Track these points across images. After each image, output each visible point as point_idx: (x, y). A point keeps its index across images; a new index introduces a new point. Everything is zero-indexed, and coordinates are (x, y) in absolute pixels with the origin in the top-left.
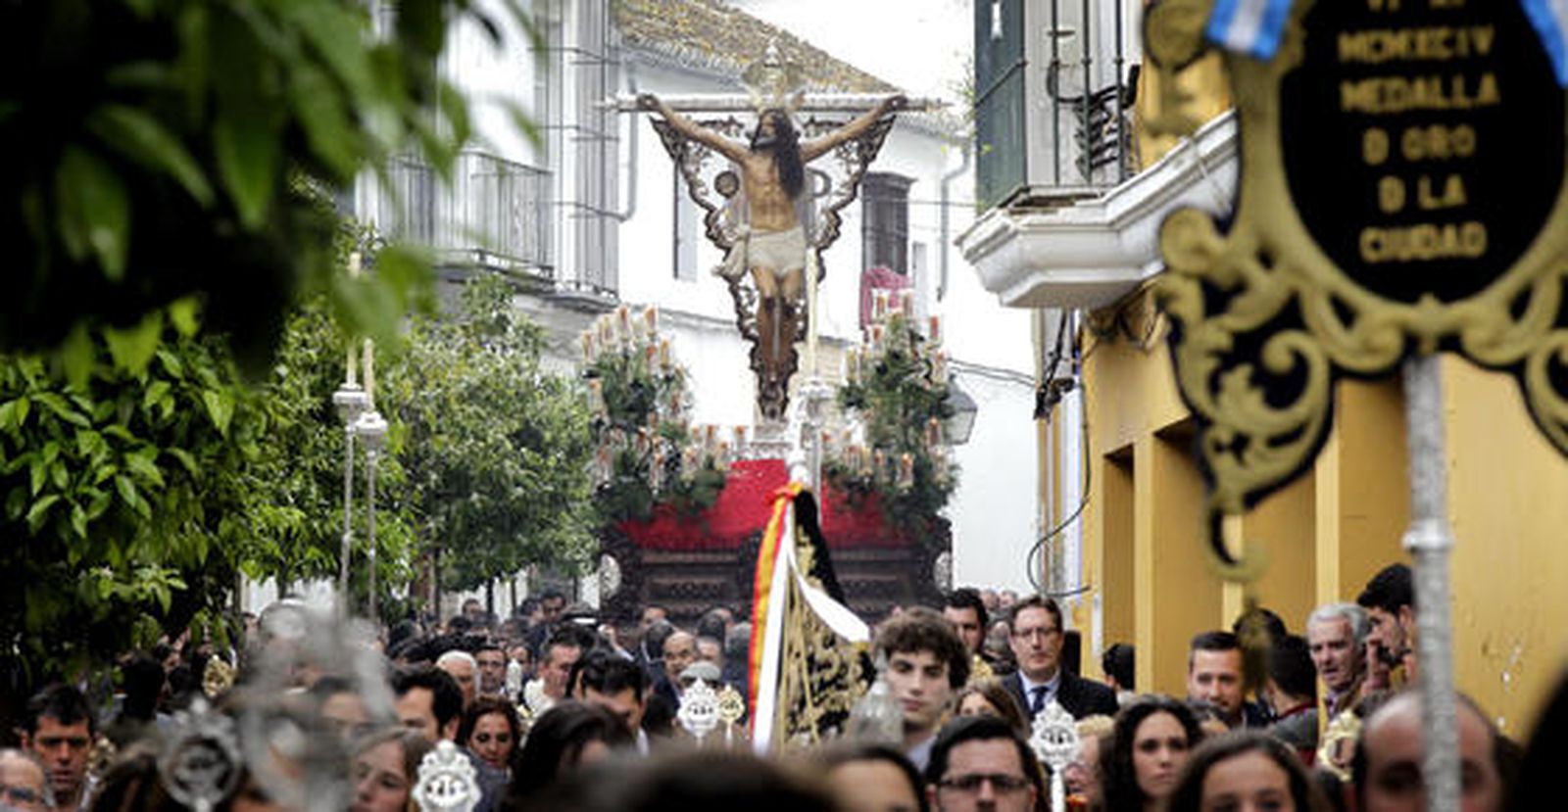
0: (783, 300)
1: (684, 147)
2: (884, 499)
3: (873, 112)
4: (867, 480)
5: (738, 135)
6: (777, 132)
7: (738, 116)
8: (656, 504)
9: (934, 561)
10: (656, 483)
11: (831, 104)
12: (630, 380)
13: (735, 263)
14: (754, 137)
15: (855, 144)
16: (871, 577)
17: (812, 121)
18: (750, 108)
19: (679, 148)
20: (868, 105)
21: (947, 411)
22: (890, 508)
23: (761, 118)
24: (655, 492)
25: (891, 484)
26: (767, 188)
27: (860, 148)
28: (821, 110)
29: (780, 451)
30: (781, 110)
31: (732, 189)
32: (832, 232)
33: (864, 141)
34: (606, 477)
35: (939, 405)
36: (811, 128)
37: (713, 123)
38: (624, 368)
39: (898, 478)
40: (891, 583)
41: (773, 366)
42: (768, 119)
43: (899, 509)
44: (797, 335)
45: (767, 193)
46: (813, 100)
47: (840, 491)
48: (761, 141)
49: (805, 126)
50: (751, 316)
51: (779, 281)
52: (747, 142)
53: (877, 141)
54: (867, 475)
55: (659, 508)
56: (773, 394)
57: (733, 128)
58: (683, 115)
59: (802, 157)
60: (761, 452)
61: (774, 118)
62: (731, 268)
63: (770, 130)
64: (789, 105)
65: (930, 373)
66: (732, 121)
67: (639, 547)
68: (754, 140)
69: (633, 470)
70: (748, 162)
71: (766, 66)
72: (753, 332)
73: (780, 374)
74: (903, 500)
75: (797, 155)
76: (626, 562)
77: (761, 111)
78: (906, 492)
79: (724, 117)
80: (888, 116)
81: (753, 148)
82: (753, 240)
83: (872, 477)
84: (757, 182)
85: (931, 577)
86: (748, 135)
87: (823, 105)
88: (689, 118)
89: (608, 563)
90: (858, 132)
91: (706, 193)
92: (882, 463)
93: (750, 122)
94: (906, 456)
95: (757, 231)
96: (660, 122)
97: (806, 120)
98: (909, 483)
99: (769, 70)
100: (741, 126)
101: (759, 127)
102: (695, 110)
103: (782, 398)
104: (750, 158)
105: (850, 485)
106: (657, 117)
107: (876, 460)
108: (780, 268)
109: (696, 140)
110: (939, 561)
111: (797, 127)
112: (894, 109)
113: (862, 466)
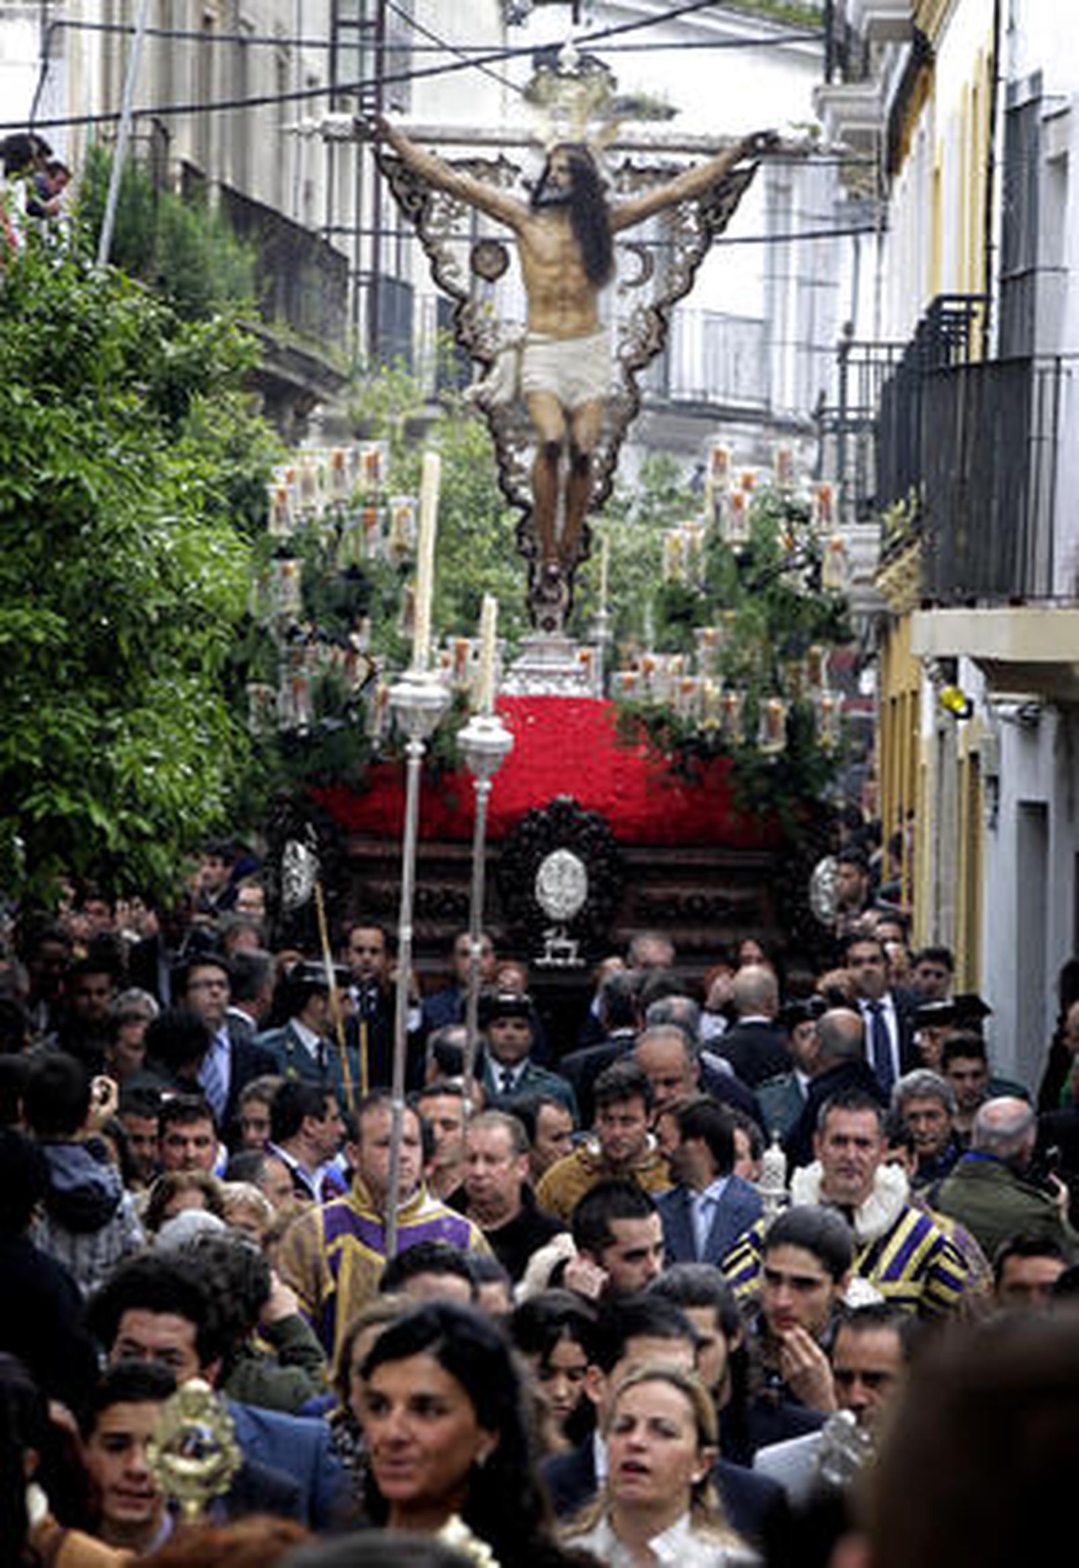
0: (574, 448)
1: (425, 198)
2: (737, 768)
3: (724, 156)
4: (710, 738)
5: (510, 184)
6: (574, 182)
7: (514, 155)
8: (375, 762)
9: (811, 868)
10: (377, 731)
11: (659, 141)
12: (342, 566)
13: (500, 385)
14: (536, 191)
15: (694, 206)
16: (709, 893)
17: (628, 163)
18: (532, 143)
19: (417, 200)
20: (716, 145)
21: (843, 634)
22: (747, 782)
23: (549, 157)
24: (376, 745)
25: (751, 743)
26: (554, 271)
27: (703, 211)
28: (642, 148)
29: (560, 684)
30: (582, 147)
31: (497, 267)
32: (653, 343)
33: (709, 200)
34: (303, 719)
35: (832, 622)
36: (626, 177)
37: (472, 163)
38: (334, 544)
39: (761, 737)
40: (741, 903)
41: (553, 550)
42: (561, 160)
43: (761, 785)
44: (592, 501)
45: (555, 279)
46: (631, 134)
47: (664, 752)
48: (547, 195)
49: (617, 173)
50: (520, 469)
51: (569, 416)
52: (525, 196)
53: (729, 201)
54: (711, 728)
55: (379, 769)
56: (549, 593)
57: (504, 172)
58: (426, 148)
59: (612, 222)
60: (529, 682)
61: (572, 160)
62: (493, 393)
63: (563, 178)
64: (592, 140)
65: (817, 572)
66: (502, 159)
67: (345, 832)
68: (536, 194)
69: (340, 709)
70: (527, 228)
71: (560, 76)
72: (526, 493)
73: (563, 560)
74: (767, 771)
75: (604, 220)
76: (325, 854)
77: (549, 148)
78: (773, 760)
79: (491, 154)
80: (746, 164)
81: (536, 204)
82: (529, 350)
83: (719, 733)
84: (539, 259)
85: (805, 895)
86: (526, 185)
87: (647, 141)
88: (433, 153)
89: (295, 853)
90: (699, 186)
91: (455, 274)
92: (736, 711)
93: (531, 165)
94: (774, 703)
95: (533, 336)
96: (389, 158)
97: (618, 163)
98: (777, 745)
99: (564, 82)
100: (517, 169)
101: (547, 171)
102: (443, 141)
103: (565, 598)
104: (530, 220)
105: (680, 744)
106: (386, 149)
107: (727, 707)
108: (574, 394)
109: (446, 188)
110: (820, 869)
111: (605, 175)
112: (759, 151)
113: (703, 717)
